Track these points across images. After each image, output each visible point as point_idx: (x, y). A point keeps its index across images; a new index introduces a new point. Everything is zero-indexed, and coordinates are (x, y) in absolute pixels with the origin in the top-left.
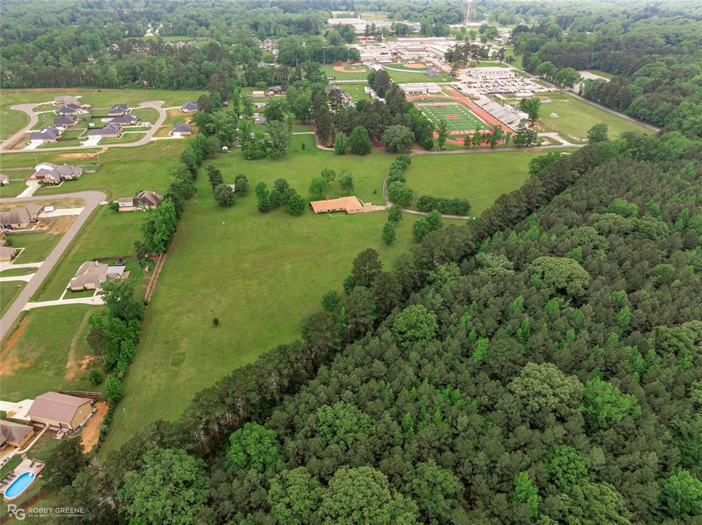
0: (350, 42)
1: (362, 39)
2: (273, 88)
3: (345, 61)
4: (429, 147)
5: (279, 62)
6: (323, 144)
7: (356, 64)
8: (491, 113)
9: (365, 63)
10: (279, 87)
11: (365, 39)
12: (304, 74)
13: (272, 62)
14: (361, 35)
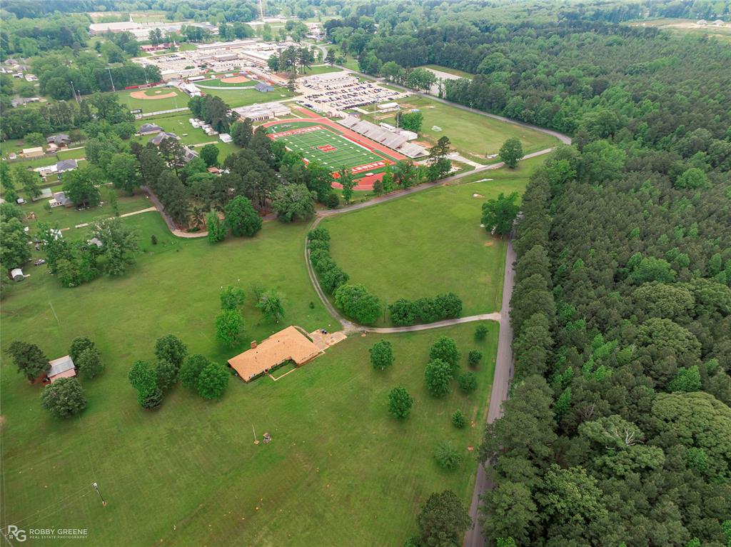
0: (135, 56)
1: (148, 50)
2: (53, 137)
3: (143, 83)
4: (333, 204)
5: (44, 94)
6: (181, 228)
7: (158, 86)
8: (368, 135)
9: (170, 83)
10: (65, 136)
11: (152, 49)
12: (95, 110)
13: (32, 95)
14: (144, 43)
